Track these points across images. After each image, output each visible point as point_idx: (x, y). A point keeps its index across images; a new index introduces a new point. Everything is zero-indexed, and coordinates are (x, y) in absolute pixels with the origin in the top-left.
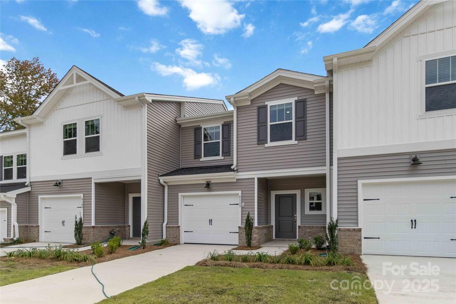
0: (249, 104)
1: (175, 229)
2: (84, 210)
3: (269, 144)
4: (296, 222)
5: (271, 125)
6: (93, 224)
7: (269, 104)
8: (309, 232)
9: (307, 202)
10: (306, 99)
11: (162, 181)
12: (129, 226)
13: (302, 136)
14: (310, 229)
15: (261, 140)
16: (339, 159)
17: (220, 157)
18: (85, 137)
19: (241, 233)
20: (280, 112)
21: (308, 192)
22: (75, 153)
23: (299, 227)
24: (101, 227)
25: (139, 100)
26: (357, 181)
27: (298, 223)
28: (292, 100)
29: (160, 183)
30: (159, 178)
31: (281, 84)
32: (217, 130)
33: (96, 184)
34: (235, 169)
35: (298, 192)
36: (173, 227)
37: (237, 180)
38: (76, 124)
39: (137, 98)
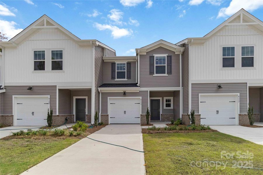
0: (146, 54)
1: (106, 116)
2: (50, 105)
3: (155, 75)
4: (160, 112)
5: (156, 66)
6: (57, 114)
7: (156, 56)
8: (166, 117)
9: (165, 103)
10: (171, 56)
11: (99, 90)
12: (74, 115)
13: (170, 72)
14: (166, 115)
15: (151, 73)
16: (192, 84)
17: (126, 79)
18: (51, 60)
19: (142, 118)
20: (160, 60)
21: (165, 98)
22: (44, 69)
23: (161, 115)
24: (62, 116)
25: (92, 43)
26: (198, 94)
27: (161, 113)
28: (166, 55)
29: (98, 91)
30: (98, 88)
31: (161, 47)
32: (124, 65)
33: (59, 90)
34: (139, 86)
35: (161, 99)
36: (105, 115)
37: (140, 91)
38: (44, 51)
39: (91, 42)
